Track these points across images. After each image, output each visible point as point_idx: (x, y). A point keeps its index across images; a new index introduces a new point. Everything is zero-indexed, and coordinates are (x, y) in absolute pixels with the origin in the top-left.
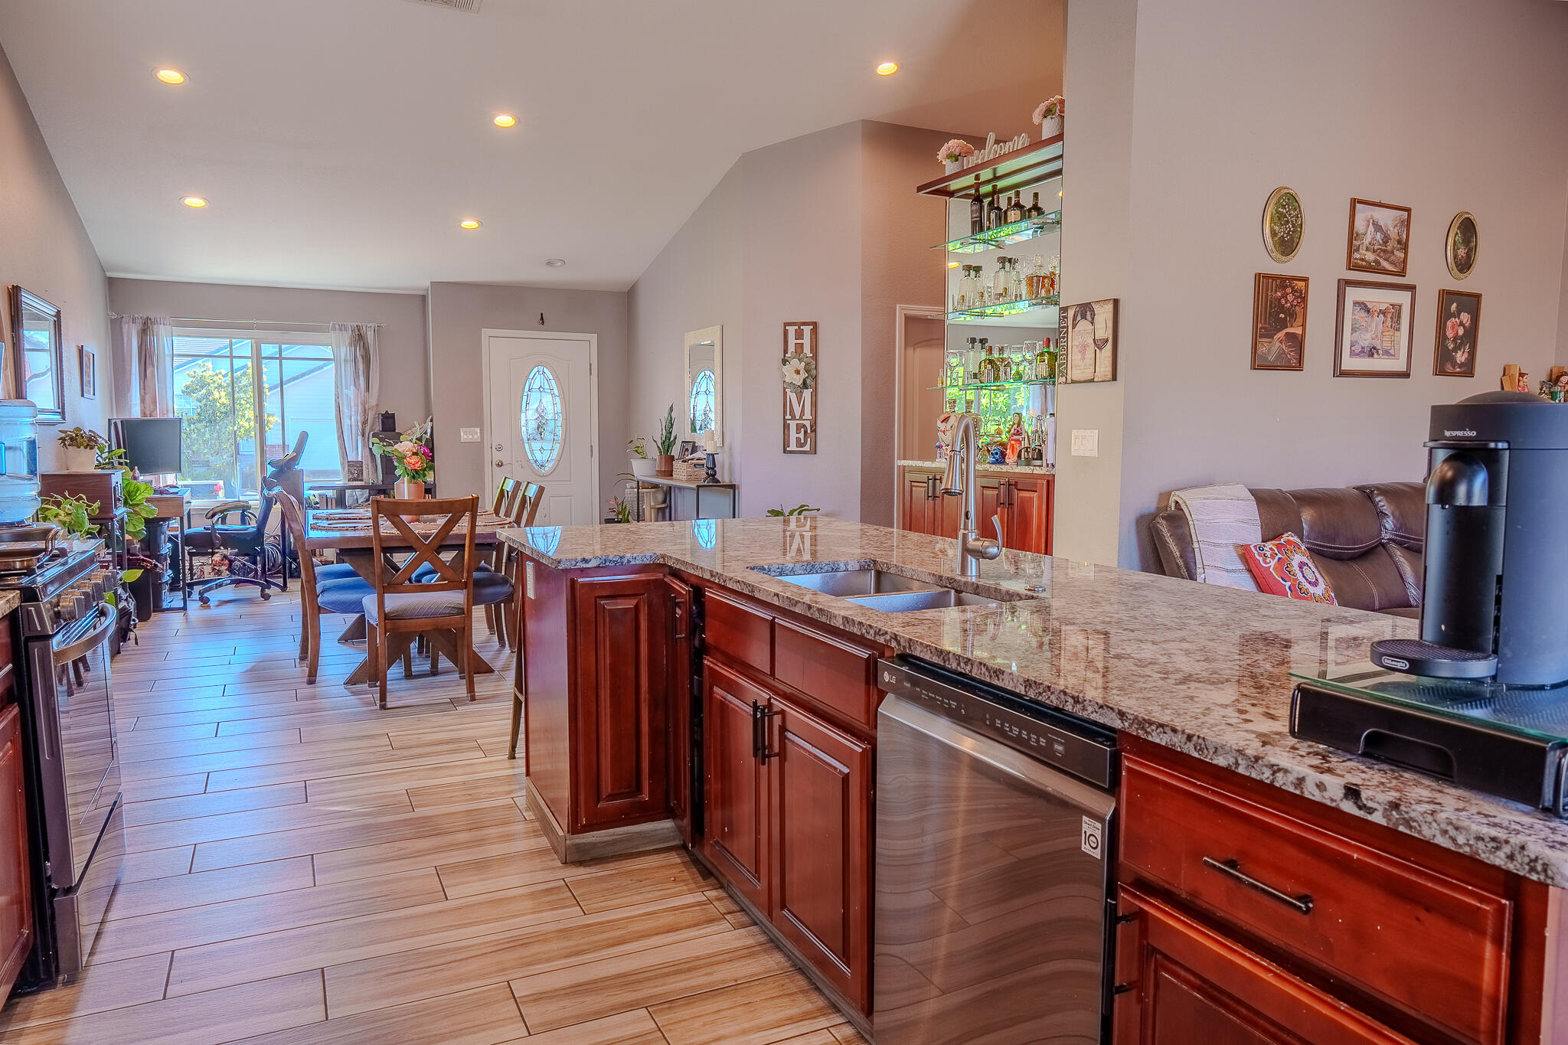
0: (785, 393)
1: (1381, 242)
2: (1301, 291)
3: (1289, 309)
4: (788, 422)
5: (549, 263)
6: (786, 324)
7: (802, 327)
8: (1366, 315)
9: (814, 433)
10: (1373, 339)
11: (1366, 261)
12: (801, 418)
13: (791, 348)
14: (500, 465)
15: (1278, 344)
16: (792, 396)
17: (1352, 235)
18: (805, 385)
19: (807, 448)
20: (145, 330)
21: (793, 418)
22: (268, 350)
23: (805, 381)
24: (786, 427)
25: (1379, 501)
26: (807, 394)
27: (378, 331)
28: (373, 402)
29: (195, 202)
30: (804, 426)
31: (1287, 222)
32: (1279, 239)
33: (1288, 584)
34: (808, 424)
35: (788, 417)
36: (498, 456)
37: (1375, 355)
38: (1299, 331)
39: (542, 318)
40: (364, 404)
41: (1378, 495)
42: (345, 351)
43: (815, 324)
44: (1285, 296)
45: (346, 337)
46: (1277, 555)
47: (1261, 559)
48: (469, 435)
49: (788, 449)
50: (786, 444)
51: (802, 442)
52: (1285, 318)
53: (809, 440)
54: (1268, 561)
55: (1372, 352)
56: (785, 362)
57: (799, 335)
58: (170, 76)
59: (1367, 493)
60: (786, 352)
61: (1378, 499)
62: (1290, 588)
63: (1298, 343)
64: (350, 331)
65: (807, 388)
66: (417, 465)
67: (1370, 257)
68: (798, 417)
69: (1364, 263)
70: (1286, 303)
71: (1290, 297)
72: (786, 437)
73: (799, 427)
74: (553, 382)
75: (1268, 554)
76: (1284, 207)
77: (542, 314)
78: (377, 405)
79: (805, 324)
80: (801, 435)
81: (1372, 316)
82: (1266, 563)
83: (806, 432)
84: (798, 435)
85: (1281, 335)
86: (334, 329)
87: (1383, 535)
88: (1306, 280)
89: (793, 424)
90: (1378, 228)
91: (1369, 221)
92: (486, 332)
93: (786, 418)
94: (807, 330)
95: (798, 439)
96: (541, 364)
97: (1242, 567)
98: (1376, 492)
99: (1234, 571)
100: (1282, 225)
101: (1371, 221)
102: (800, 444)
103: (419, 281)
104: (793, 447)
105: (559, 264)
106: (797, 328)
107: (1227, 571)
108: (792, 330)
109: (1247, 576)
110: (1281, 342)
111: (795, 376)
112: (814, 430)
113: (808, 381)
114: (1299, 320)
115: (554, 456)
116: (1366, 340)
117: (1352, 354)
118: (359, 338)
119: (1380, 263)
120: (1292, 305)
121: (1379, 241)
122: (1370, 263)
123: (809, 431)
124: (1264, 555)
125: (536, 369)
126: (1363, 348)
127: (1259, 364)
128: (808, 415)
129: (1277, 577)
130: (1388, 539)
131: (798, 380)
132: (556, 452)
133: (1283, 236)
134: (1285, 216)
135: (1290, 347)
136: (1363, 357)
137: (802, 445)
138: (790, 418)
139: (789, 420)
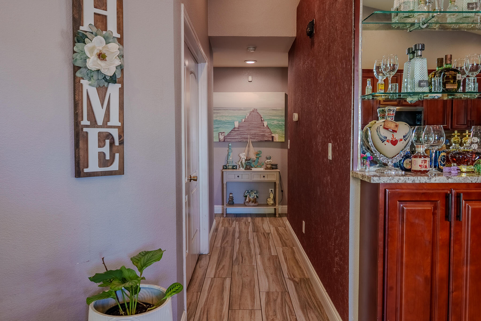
4: (85, 130)
9: (122, 146)
12: (105, 125)
16: (91, 91)
19: (115, 167)
24: (82, 137)
26: (115, 90)
30: (109, 136)
34: (115, 133)
35: (85, 122)
49: (86, 170)
50: (81, 162)
51: (108, 157)
68: (100, 122)
72: (81, 153)
73: (103, 137)
80: (106, 149)
83: (112, 144)
84: (101, 150)
89: (92, 134)
93: (83, 123)
95: (102, 155)
102: (102, 162)
111: (99, 61)
112: (122, 143)
123: (117, 143)
128: (114, 120)
137: (107, 165)
138: (88, 123)
139: (87, 126)
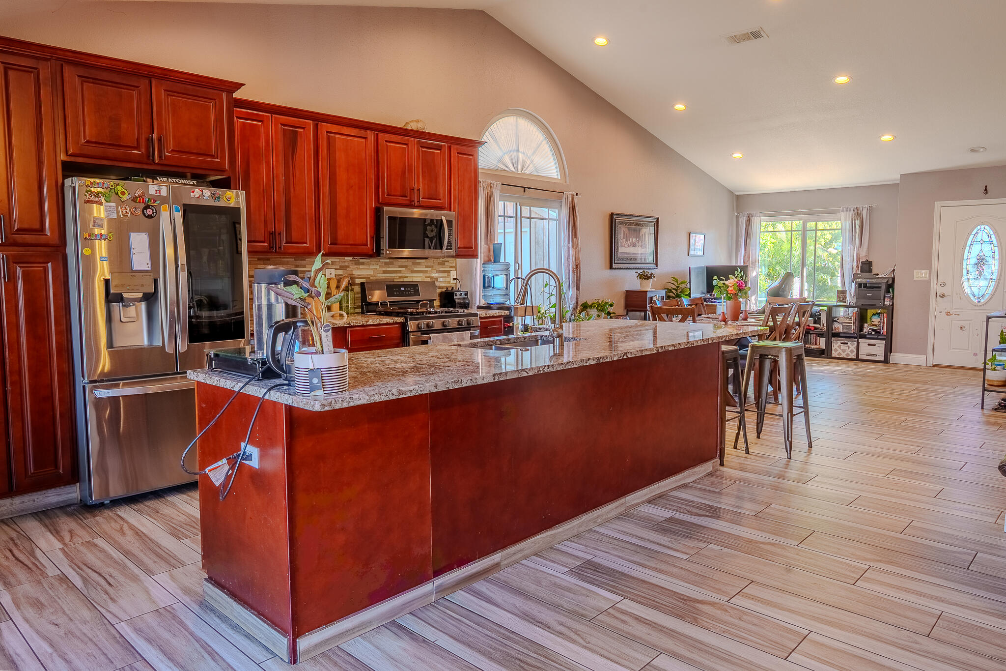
5: (973, 150)
14: (943, 296)
20: (749, 221)
22: (810, 226)
27: (871, 210)
28: (863, 253)
29: (737, 155)
36: (941, 290)
39: (986, 190)
40: (858, 255)
42: (848, 223)
45: (850, 214)
48: (921, 274)
58: (680, 107)
64: (852, 211)
66: (733, 291)
74: (993, 237)
77: (986, 187)
86: (843, 211)
92: (938, 204)
96: (982, 223)
103: (892, 175)
105: (982, 150)
115: (990, 291)
118: (858, 213)
125: (978, 227)
132: (992, 288)
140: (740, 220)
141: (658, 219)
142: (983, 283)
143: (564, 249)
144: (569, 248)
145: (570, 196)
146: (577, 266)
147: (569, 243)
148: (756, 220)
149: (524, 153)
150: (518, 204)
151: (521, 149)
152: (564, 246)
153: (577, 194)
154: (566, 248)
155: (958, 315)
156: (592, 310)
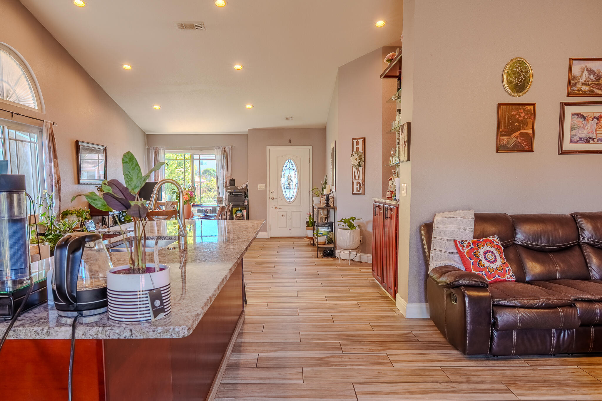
0: (353, 169)
1: (594, 79)
2: (530, 111)
3: (522, 121)
4: (353, 181)
5: (287, 119)
6: (353, 139)
7: (359, 140)
8: (583, 120)
9: (363, 186)
10: (589, 133)
11: (581, 91)
12: (358, 180)
13: (355, 149)
14: (273, 199)
15: (514, 139)
16: (355, 170)
17: (571, 77)
18: (359, 165)
19: (360, 192)
20: (156, 152)
21: (355, 179)
22: (196, 157)
23: (359, 163)
24: (353, 183)
25: (580, 221)
26: (361, 169)
27: (231, 148)
28: (229, 175)
29: (157, 107)
31: (520, 75)
32: (515, 84)
33: (472, 261)
34: (361, 182)
36: (272, 195)
37: (591, 142)
38: (530, 131)
39: (290, 141)
40: (226, 176)
41: (579, 218)
42: (219, 156)
43: (364, 139)
44: (519, 114)
45: (220, 151)
46: (470, 246)
47: (461, 248)
48: (261, 187)
50: (353, 191)
51: (359, 189)
52: (519, 126)
53: (361, 189)
54: (464, 249)
55: (588, 140)
56: (352, 155)
57: (358, 143)
58: (127, 67)
59: (574, 217)
60: (353, 151)
61: (579, 220)
62: (473, 263)
63: (530, 139)
64: (221, 149)
65: (361, 166)
66: (187, 198)
67: (585, 88)
68: (357, 179)
69: (580, 92)
70: (519, 117)
71: (522, 114)
72: (353, 188)
73: (358, 183)
74: (294, 166)
75: (465, 245)
76: (517, 68)
77: (290, 139)
78: (231, 176)
79: (360, 138)
80: (358, 187)
81: (588, 121)
82: (463, 249)
83: (360, 185)
84: (357, 187)
85: (517, 134)
86: (216, 148)
87: (581, 240)
88: (534, 104)
89: (355, 182)
90: (590, 71)
91: (584, 69)
92: (268, 147)
93: (353, 179)
94: (361, 141)
95: (357, 188)
96: (289, 159)
97: (456, 251)
98: (579, 216)
99: (451, 253)
100: (516, 77)
101: (585, 69)
102: (358, 191)
103: (244, 129)
104: (355, 192)
105: (291, 119)
106: (357, 140)
107: (448, 253)
108: (355, 141)
109: (457, 256)
110: (517, 138)
111: (355, 161)
113: (361, 163)
114: (530, 125)
116: (583, 133)
117: (572, 142)
118: (225, 151)
119: (593, 91)
120: (524, 118)
121: (592, 79)
122: (585, 92)
123: (361, 185)
124: (463, 245)
125: (288, 161)
126: (580, 138)
127: (501, 149)
128: (361, 178)
129: (467, 257)
130: (584, 242)
131: (356, 163)
132: (295, 194)
133: (517, 83)
134: (518, 73)
135: (524, 140)
136: (581, 143)
137: (359, 191)
138: (354, 179)
139: (354, 180)
140: (151, 151)
141: (106, 148)
142: (292, 191)
143: (46, 168)
144: (51, 167)
145: (49, 124)
146: (58, 181)
147: (50, 162)
148: (161, 152)
149: (7, 83)
150: (6, 127)
151: (5, 79)
152: (46, 165)
153: (54, 123)
154: (48, 167)
155: (281, 209)
156: (72, 216)
